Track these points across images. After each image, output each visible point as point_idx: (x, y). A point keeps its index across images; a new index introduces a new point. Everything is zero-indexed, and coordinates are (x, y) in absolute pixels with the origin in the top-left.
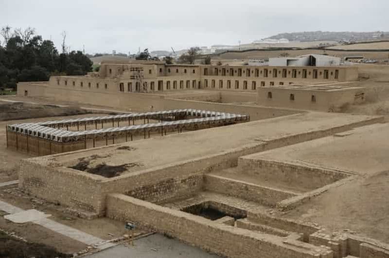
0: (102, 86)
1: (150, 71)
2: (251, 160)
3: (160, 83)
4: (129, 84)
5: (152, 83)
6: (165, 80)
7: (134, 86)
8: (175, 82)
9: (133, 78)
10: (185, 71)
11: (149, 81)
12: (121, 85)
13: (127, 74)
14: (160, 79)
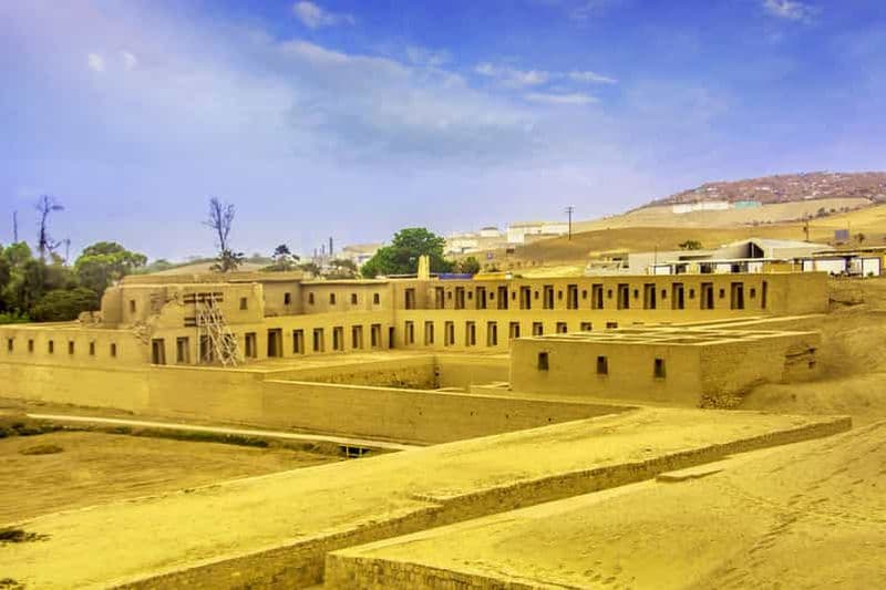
0: (103, 350)
1: (244, 304)
2: (357, 561)
3: (274, 335)
4: (182, 342)
5: (250, 337)
6: (288, 325)
7: (194, 346)
8: (317, 333)
9: (191, 322)
10: (354, 299)
11: (242, 331)
12: (158, 345)
13: (176, 312)
14: (274, 323)
